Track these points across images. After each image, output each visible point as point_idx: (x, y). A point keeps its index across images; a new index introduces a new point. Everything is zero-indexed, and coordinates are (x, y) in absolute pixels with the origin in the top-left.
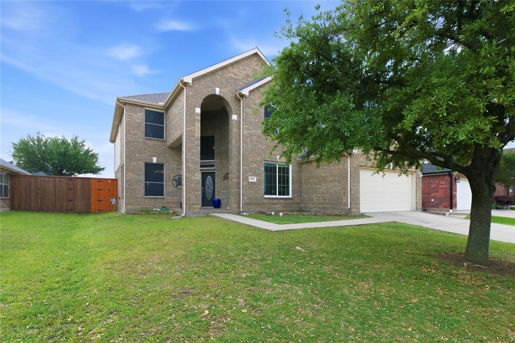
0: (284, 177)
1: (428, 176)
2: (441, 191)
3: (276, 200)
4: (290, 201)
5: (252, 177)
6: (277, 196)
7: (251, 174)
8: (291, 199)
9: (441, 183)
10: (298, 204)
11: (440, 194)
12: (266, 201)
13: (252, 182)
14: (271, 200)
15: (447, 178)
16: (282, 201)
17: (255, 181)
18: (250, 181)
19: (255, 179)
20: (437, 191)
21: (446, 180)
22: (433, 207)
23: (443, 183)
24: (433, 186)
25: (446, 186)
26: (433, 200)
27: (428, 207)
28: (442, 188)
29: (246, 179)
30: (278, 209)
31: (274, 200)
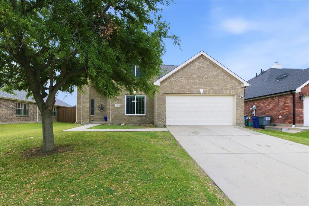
0: (140, 103)
1: (277, 96)
2: (287, 108)
3: (133, 117)
4: (144, 118)
5: (117, 104)
6: (135, 115)
7: (116, 103)
8: (144, 116)
9: (287, 101)
10: (151, 119)
11: (286, 111)
12: (126, 117)
13: (117, 107)
14: (130, 117)
15: (291, 97)
16: (138, 118)
17: (119, 106)
18: (115, 106)
19: (119, 105)
20: (284, 109)
21: (291, 98)
22: (281, 123)
23: (288, 101)
24: (281, 104)
25: (290, 104)
26: (280, 117)
27: (278, 122)
28: (287, 106)
29: (113, 105)
30: (135, 122)
31: (132, 117)
